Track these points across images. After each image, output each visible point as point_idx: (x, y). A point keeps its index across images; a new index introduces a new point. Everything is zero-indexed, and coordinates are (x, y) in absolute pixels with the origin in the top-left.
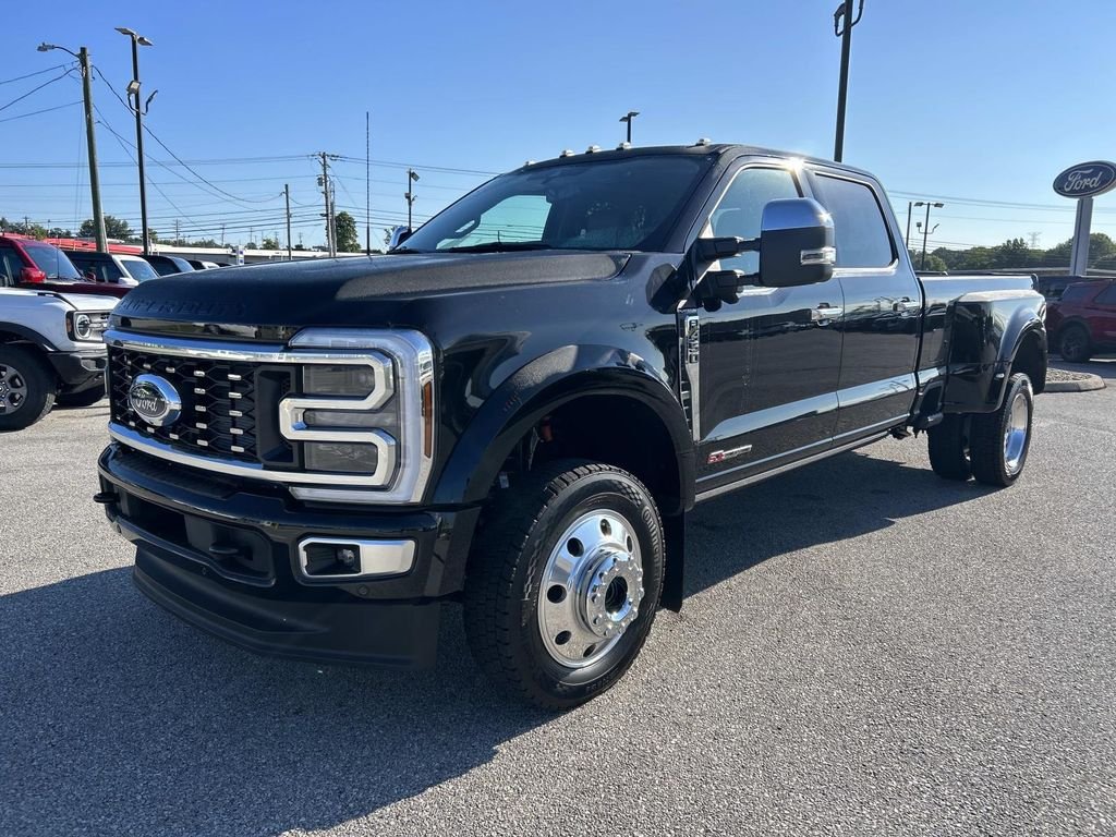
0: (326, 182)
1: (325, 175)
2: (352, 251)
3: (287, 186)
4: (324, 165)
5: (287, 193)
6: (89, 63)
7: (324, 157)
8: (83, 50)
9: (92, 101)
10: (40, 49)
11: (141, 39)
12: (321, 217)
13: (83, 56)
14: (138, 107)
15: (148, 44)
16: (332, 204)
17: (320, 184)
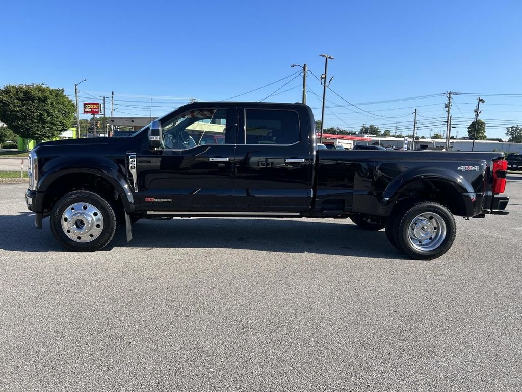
0: (449, 106)
1: (449, 103)
2: (481, 139)
3: (416, 109)
4: (449, 98)
5: (415, 113)
6: (306, 70)
7: (449, 94)
8: (305, 65)
9: (306, 84)
10: (292, 67)
11: (330, 57)
12: (444, 123)
13: (304, 68)
14: (325, 84)
15: (332, 58)
16: (451, 117)
17: (446, 107)
